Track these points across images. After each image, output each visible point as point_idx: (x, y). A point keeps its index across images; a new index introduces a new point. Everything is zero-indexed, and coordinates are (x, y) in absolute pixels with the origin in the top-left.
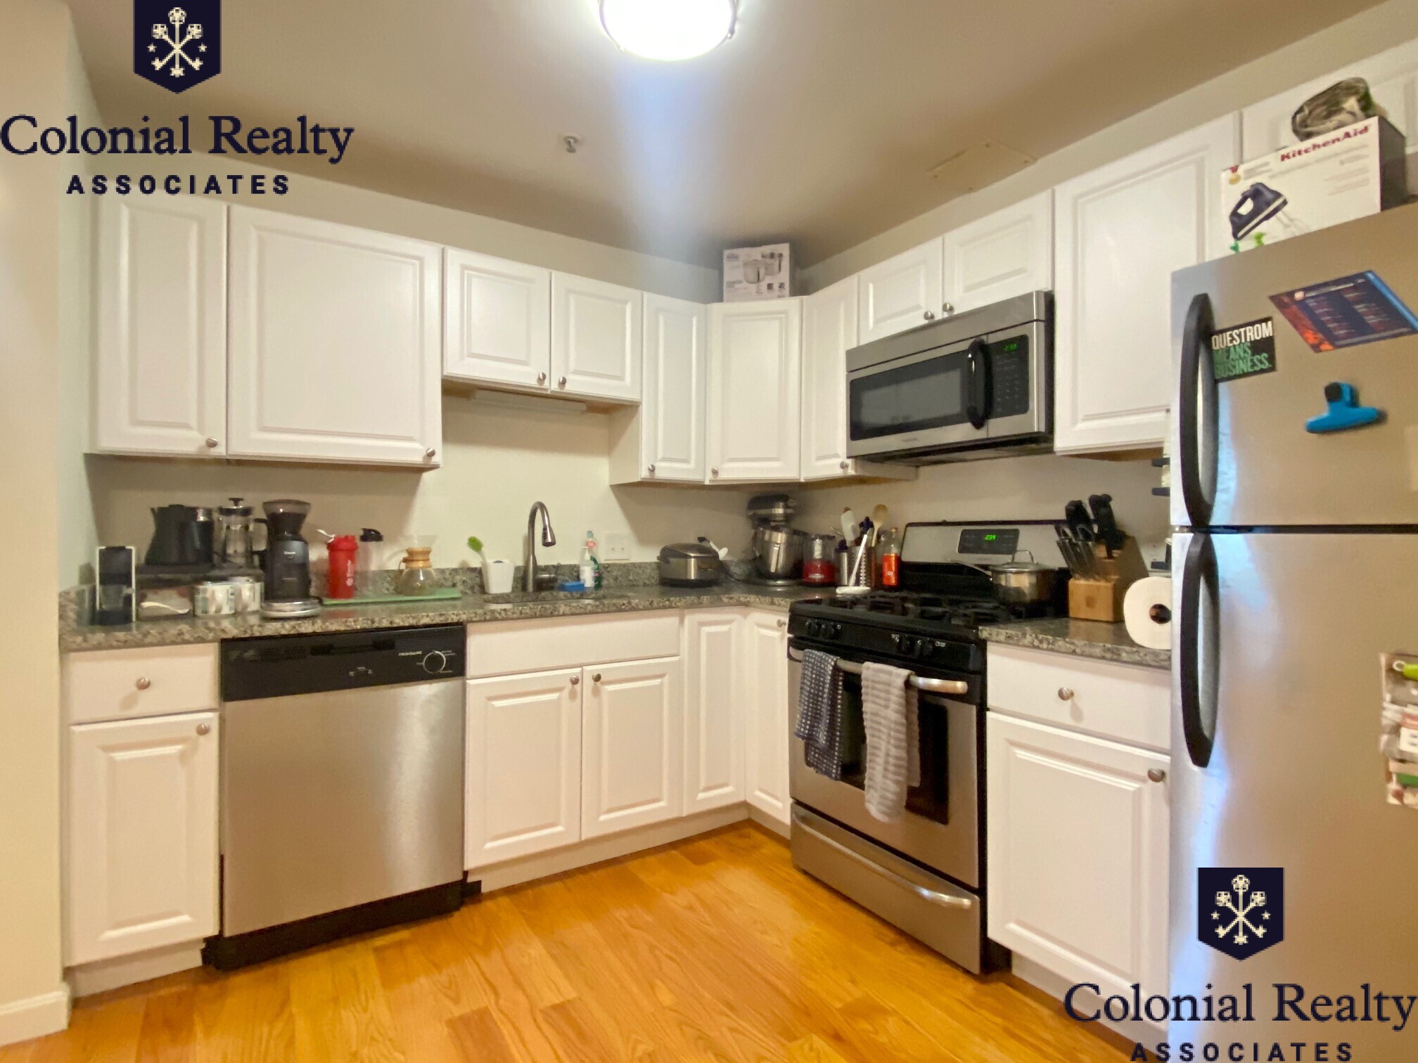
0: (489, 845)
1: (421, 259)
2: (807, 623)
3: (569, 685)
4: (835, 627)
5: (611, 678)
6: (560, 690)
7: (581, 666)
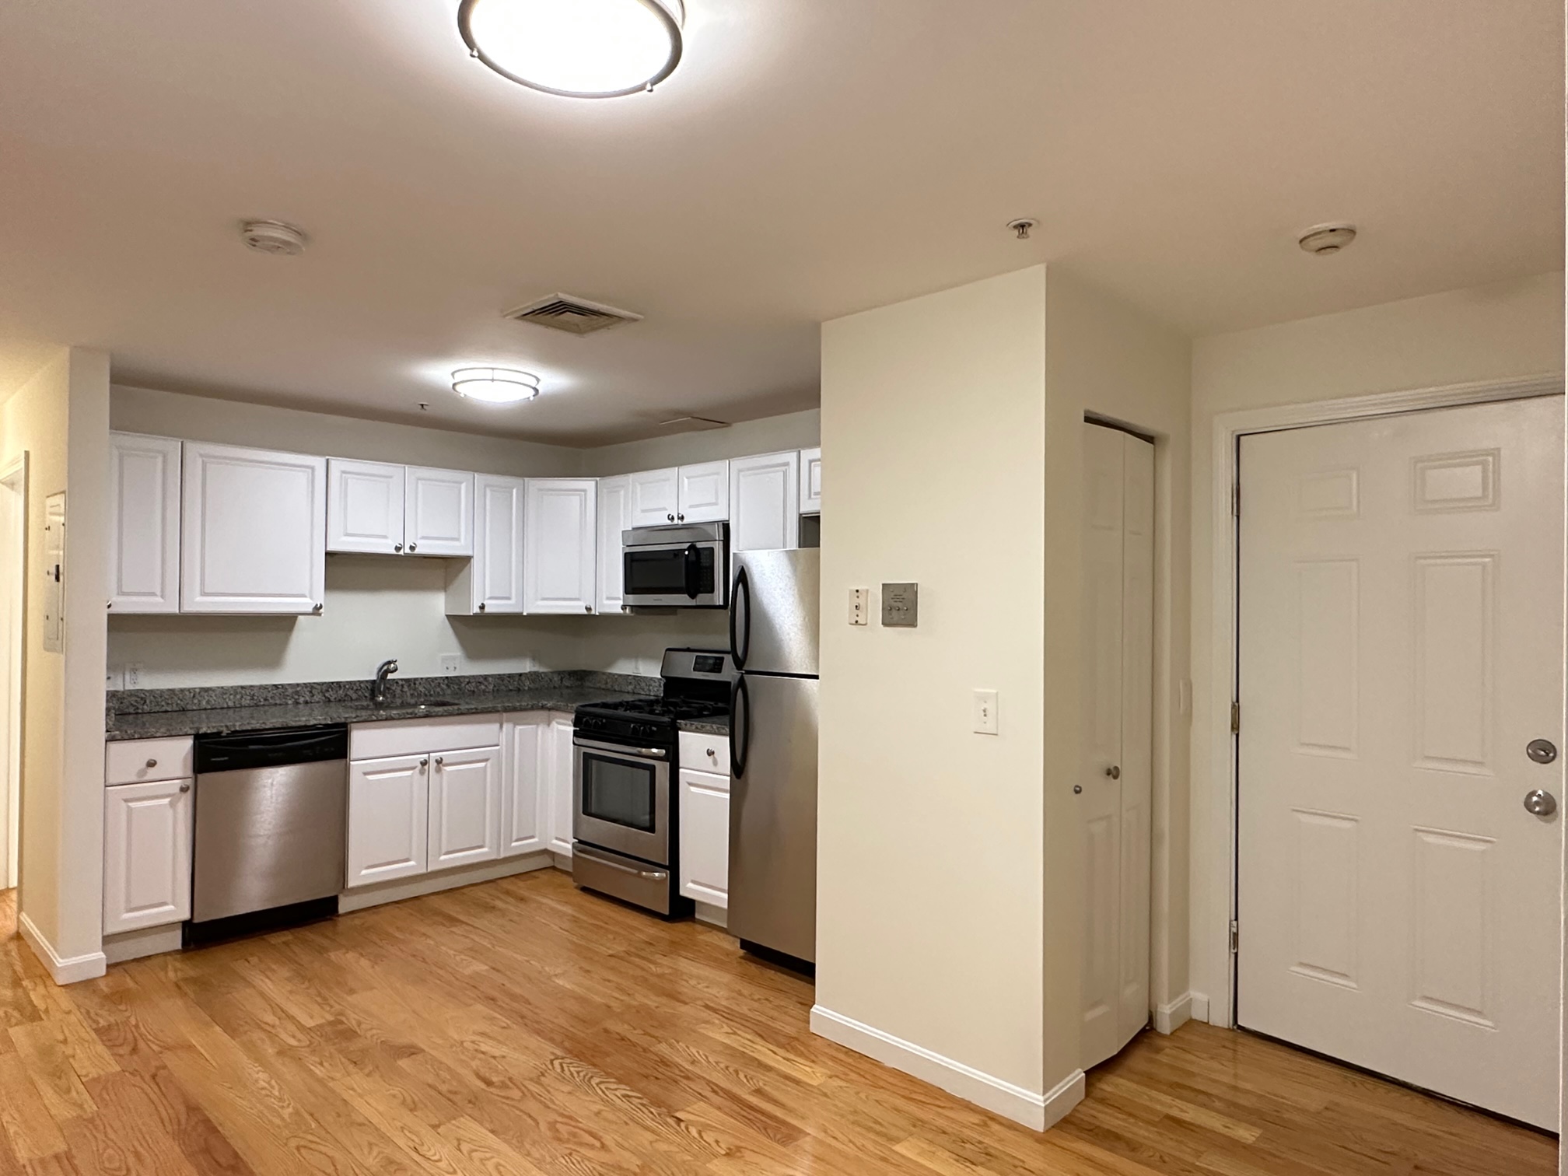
0: (364, 872)
1: (313, 468)
2: (584, 720)
3: (420, 766)
4: (601, 721)
5: (448, 762)
6: (413, 768)
7: (429, 753)
